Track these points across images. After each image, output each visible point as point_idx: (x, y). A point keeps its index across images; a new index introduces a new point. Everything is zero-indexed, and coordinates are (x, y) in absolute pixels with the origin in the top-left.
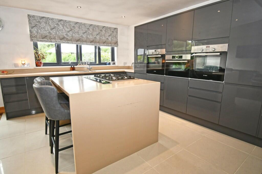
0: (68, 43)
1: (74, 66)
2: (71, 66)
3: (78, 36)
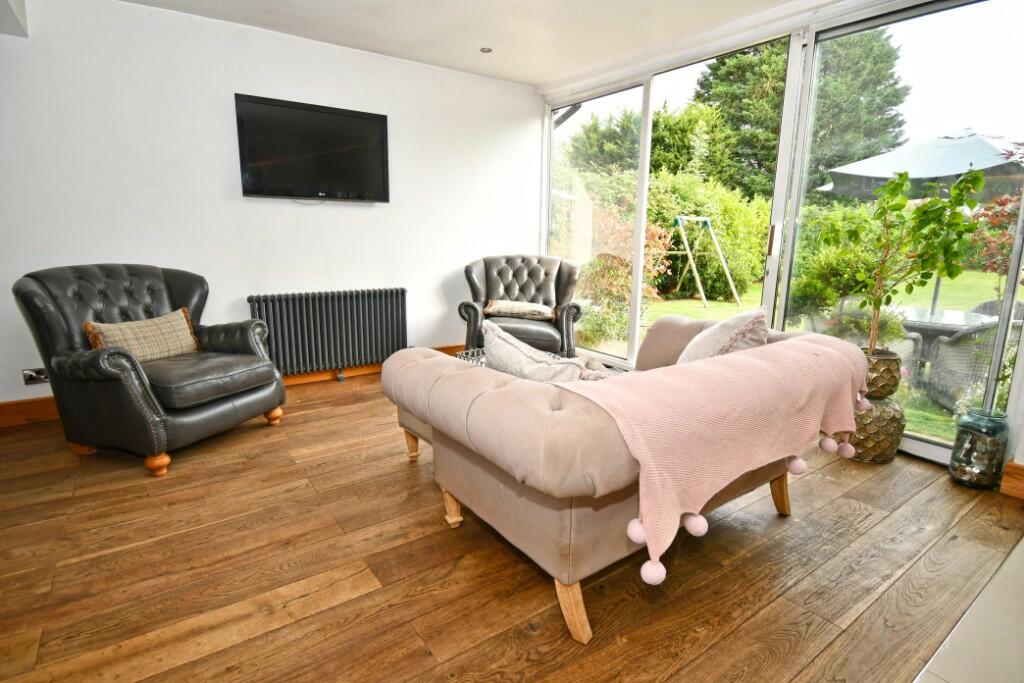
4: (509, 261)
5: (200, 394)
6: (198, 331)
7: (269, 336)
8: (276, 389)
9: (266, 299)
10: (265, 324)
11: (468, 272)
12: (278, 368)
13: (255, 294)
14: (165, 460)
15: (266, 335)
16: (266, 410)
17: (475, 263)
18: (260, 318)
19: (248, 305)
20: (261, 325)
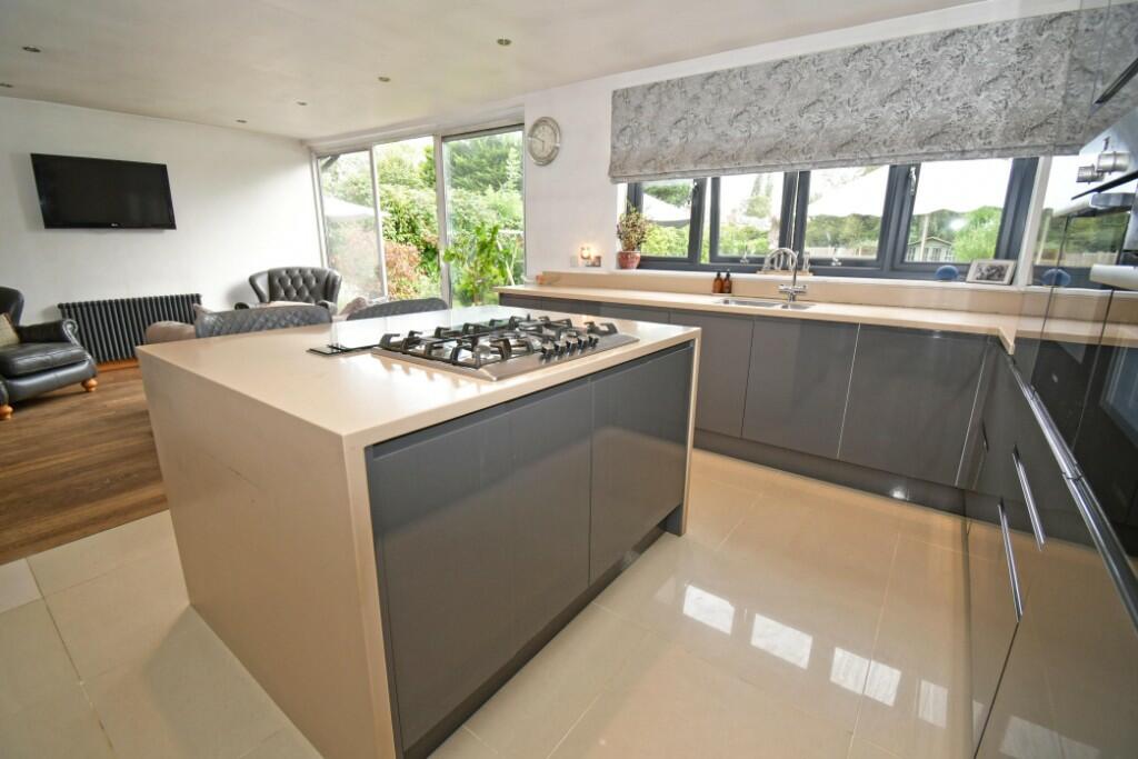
0: (725, 169)
1: (728, 276)
2: (719, 275)
3: (772, 131)
4: (288, 271)
5: (30, 366)
6: (19, 330)
7: (79, 330)
8: (89, 367)
9: (74, 305)
10: (75, 322)
11: (252, 281)
12: (91, 353)
13: (64, 302)
14: (9, 409)
15: (76, 330)
16: (83, 381)
17: (259, 274)
18: (70, 317)
19: (59, 310)
20: (72, 323)
